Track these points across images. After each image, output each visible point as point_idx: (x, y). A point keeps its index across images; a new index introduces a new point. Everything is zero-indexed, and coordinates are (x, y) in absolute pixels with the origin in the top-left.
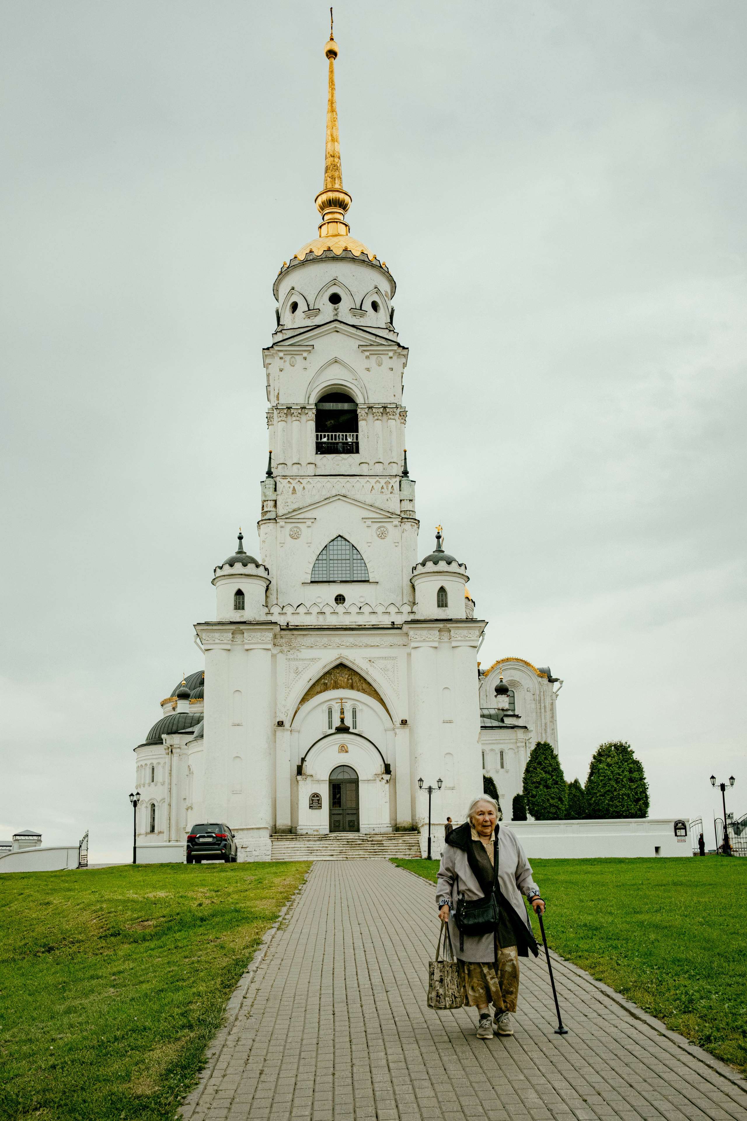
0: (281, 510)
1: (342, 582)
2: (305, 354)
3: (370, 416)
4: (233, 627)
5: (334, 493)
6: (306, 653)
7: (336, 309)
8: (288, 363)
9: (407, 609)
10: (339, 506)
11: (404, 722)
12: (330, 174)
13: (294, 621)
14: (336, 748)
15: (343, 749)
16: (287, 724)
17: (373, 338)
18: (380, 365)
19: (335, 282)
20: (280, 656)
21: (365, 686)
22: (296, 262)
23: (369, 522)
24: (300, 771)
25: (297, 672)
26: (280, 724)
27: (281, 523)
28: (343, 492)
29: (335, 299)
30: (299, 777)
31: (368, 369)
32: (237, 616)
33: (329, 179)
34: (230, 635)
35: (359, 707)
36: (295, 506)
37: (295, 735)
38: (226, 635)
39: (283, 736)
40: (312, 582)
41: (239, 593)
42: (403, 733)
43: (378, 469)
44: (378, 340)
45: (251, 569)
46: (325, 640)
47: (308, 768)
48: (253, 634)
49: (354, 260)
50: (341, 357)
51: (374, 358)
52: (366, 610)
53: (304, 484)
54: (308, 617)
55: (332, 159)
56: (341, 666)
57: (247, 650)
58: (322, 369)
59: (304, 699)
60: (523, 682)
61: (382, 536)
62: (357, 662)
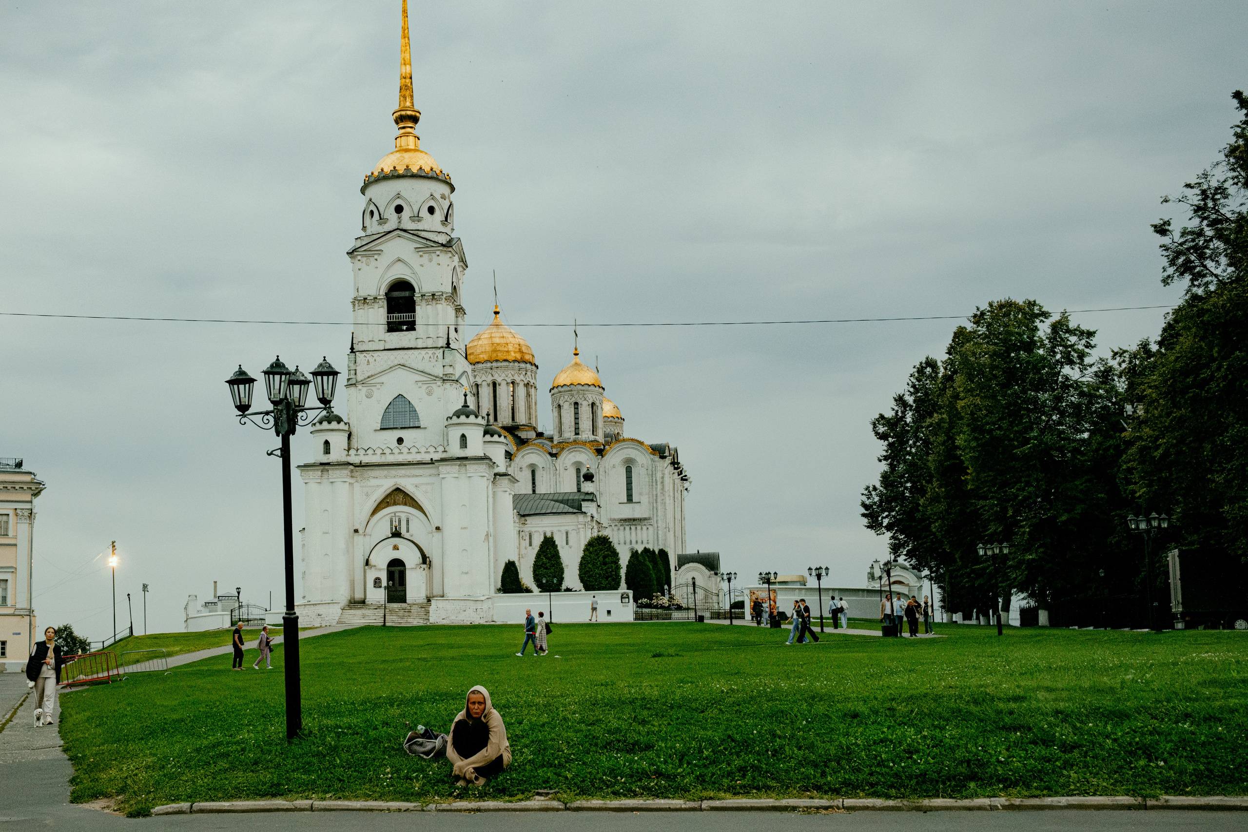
0: (360, 377)
1: (402, 428)
2: (376, 257)
3: (424, 302)
4: (321, 468)
5: (396, 362)
6: (373, 482)
7: (399, 218)
8: (364, 264)
9: (441, 449)
10: (400, 372)
11: (438, 528)
12: (404, 92)
13: (366, 460)
14: (391, 547)
15: (396, 548)
16: (361, 531)
17: (424, 241)
18: (431, 260)
19: (398, 196)
20: (356, 484)
21: (414, 503)
22: (372, 179)
23: (420, 384)
24: (367, 563)
25: (367, 495)
26: (356, 531)
27: (360, 387)
28: (402, 362)
29: (399, 209)
30: (366, 567)
31: (422, 266)
32: (325, 459)
33: (402, 98)
34: (319, 473)
35: (411, 518)
36: (369, 374)
37: (367, 537)
38: (316, 472)
39: (358, 538)
40: (381, 429)
41: (327, 443)
42: (437, 535)
43: (430, 343)
44: (428, 243)
45: (334, 425)
46: (385, 472)
47: (372, 561)
48: (335, 472)
49: (414, 176)
50: (402, 257)
51: (426, 256)
52: (414, 450)
53: (375, 357)
54: (375, 456)
55: (404, 80)
56: (398, 490)
57: (332, 482)
58: (389, 267)
59: (374, 512)
60: (638, 459)
61: (429, 394)
62: (407, 487)
